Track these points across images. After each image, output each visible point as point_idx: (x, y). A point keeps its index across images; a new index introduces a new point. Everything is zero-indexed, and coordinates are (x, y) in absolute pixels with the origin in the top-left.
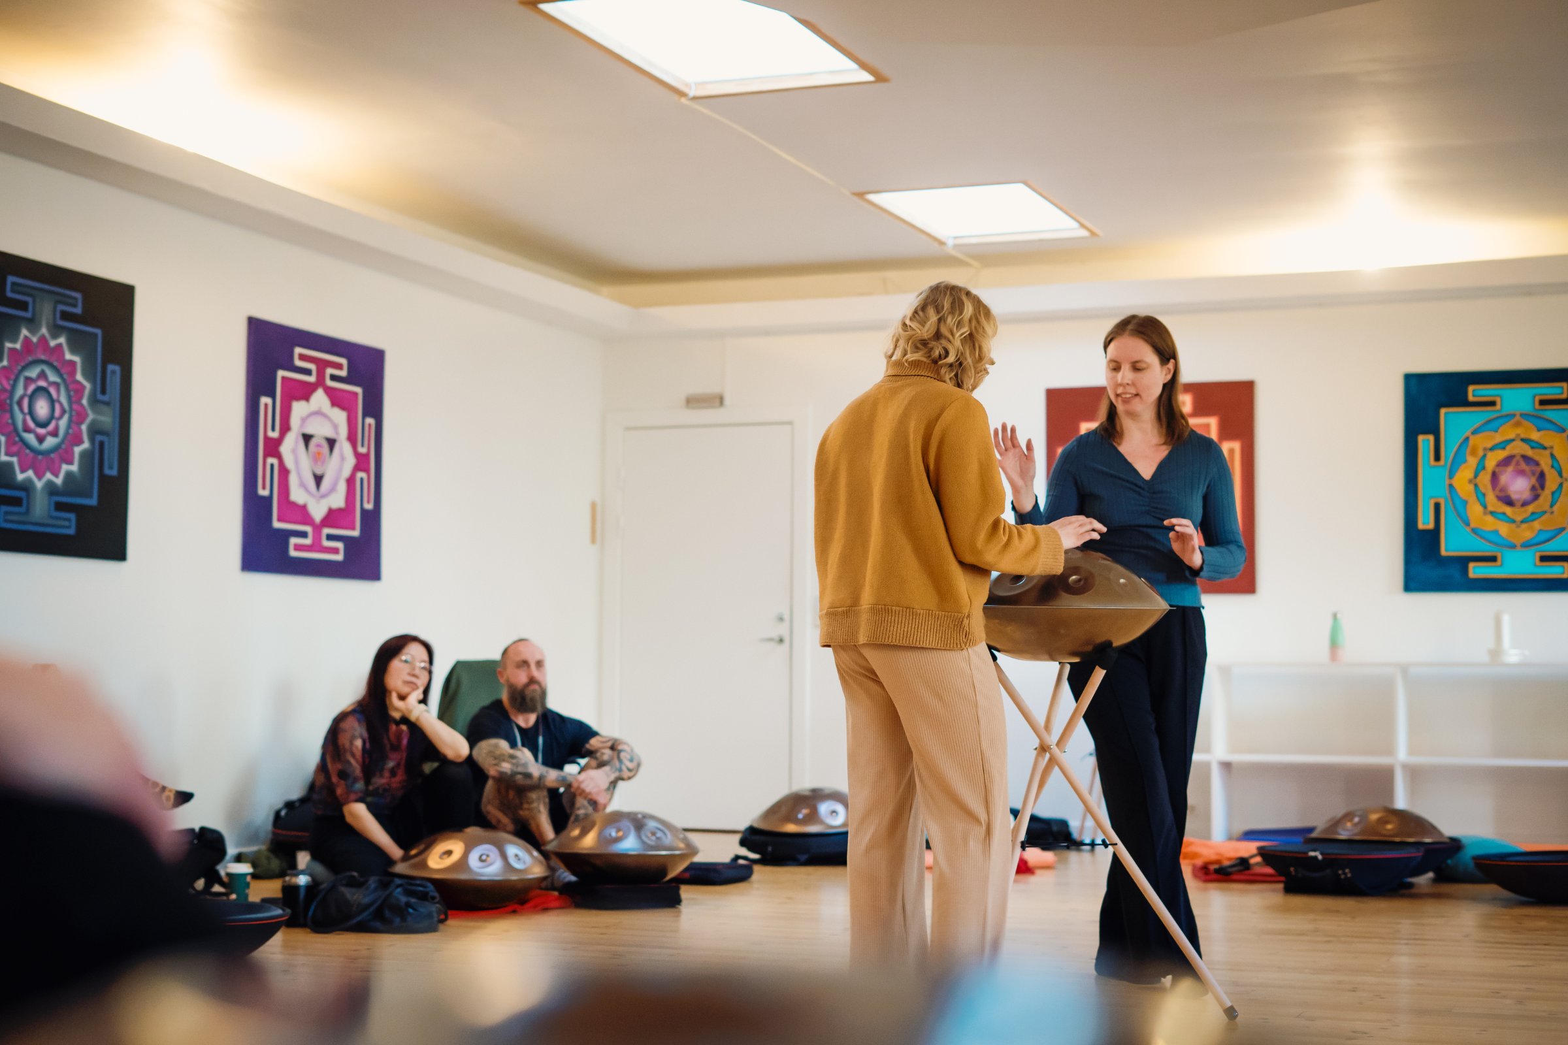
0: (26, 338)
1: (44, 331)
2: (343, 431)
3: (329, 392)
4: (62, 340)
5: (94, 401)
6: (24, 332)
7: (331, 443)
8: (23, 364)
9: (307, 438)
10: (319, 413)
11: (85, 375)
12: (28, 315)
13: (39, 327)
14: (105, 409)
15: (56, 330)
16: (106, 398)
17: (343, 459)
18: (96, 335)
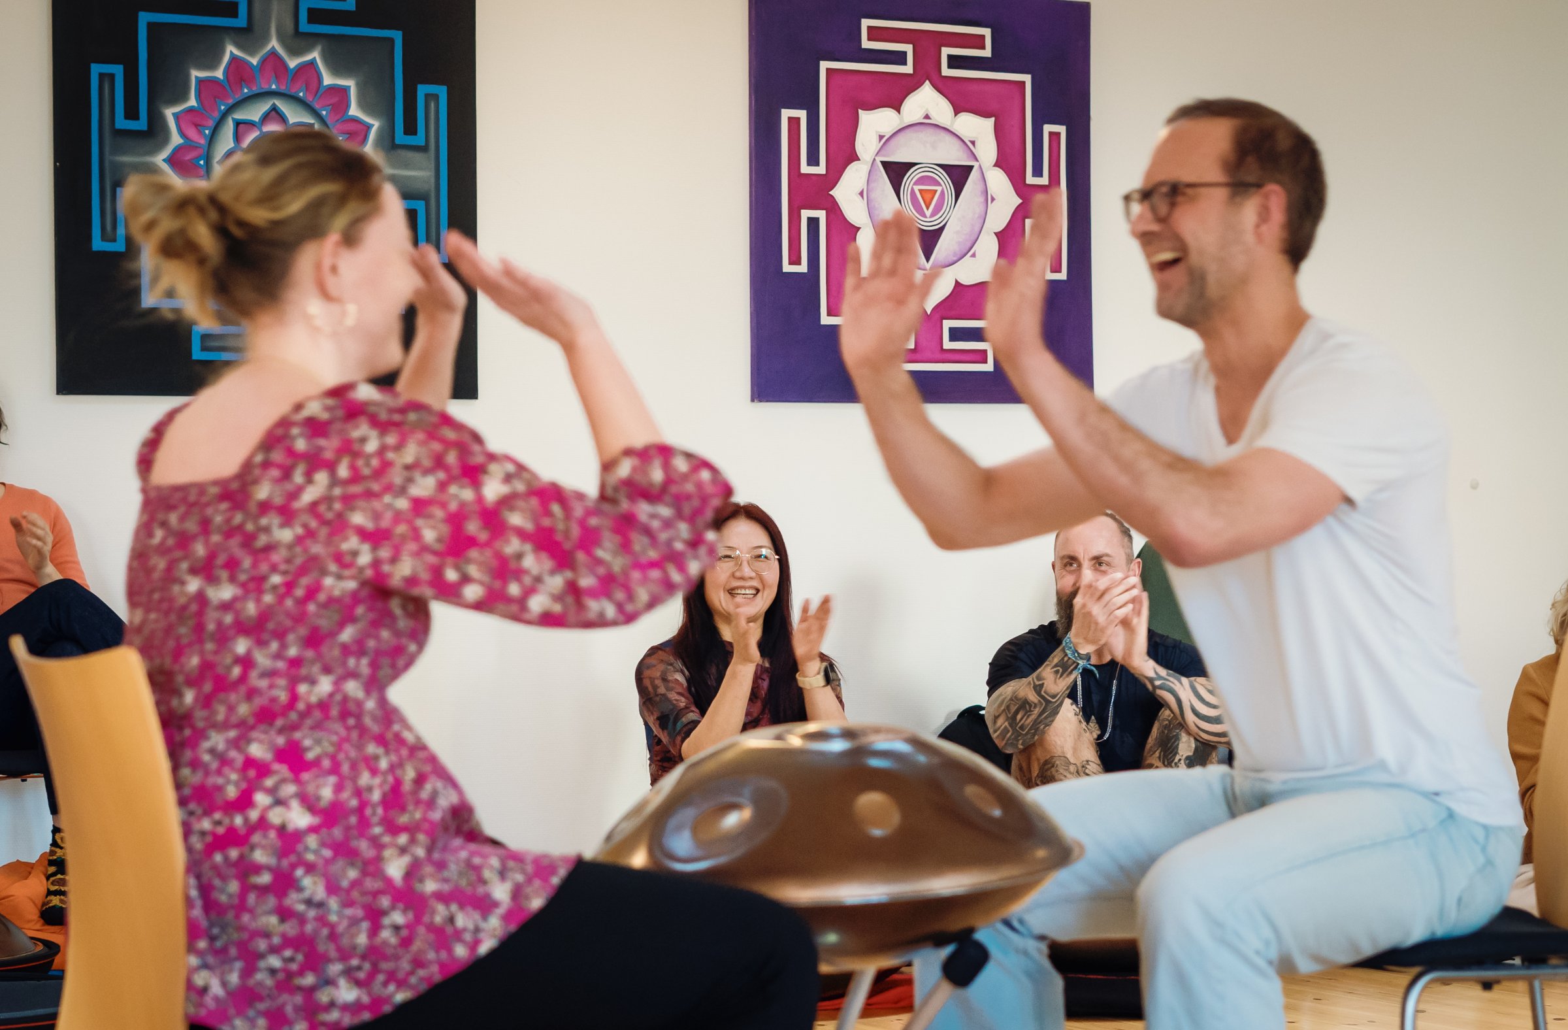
0: (234, 59)
1: (274, 44)
2: (987, 150)
3: (944, 87)
4: (315, 55)
5: (389, 143)
6: (231, 50)
7: (959, 175)
8: (231, 102)
9: (896, 172)
10: (926, 124)
11: (363, 105)
12: (241, 21)
13: (265, 38)
14: (417, 157)
15: (298, 40)
16: (419, 139)
17: (987, 198)
18: (391, 41)
